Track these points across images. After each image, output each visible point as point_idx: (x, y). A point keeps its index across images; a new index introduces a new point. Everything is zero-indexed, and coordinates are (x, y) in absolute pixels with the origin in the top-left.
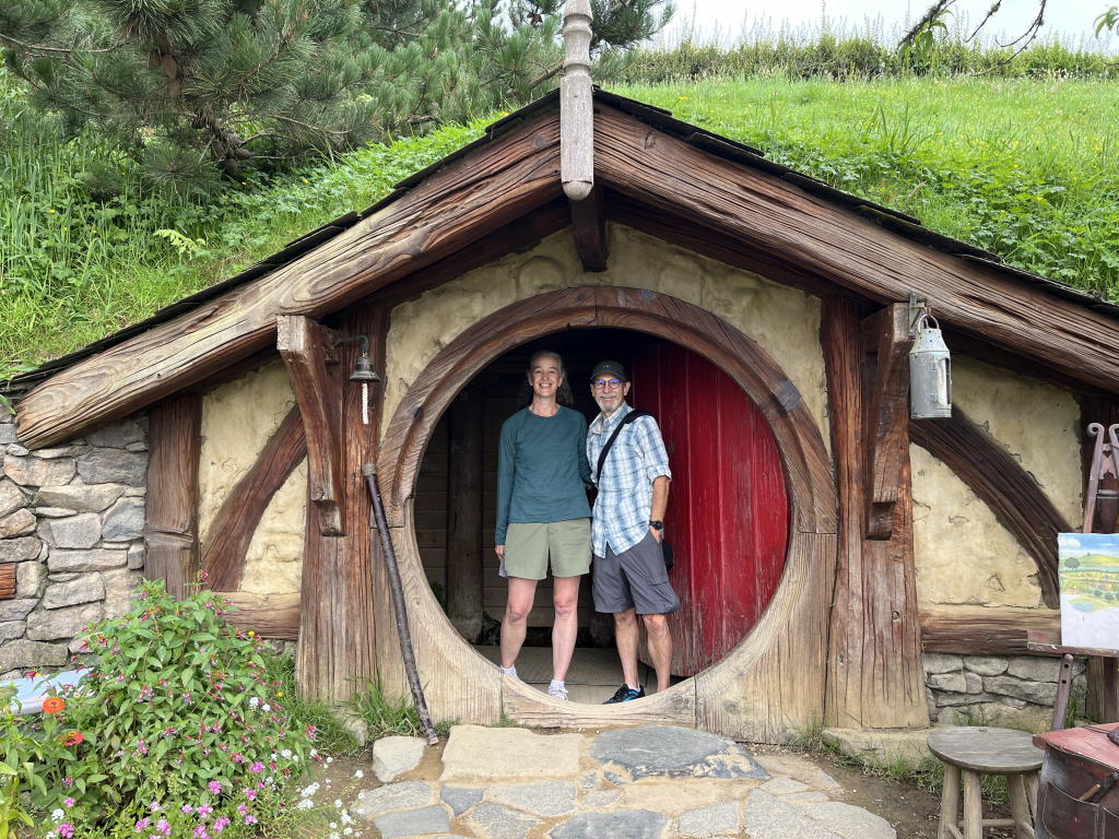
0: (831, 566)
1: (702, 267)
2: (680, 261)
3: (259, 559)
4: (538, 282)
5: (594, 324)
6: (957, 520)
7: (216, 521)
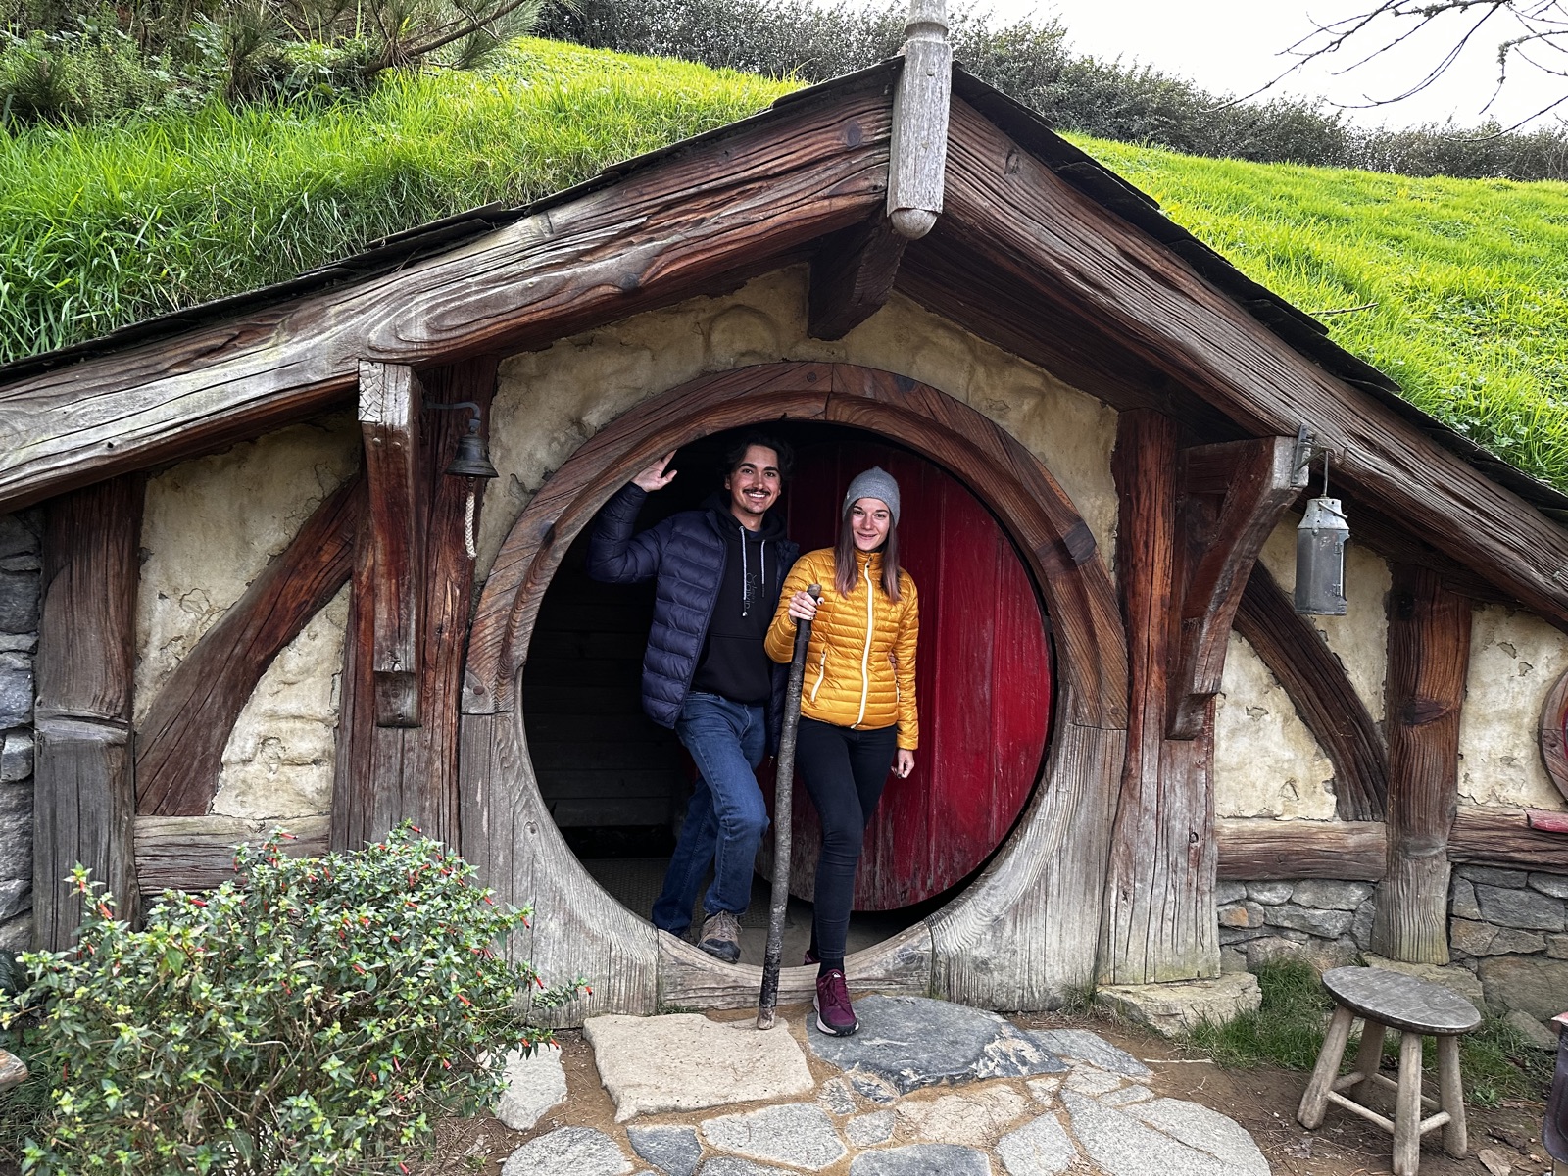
0: (1118, 773)
1: (972, 350)
2: (943, 339)
3: (246, 762)
4: (740, 346)
5: (821, 417)
6: (1255, 711)
7: (166, 696)
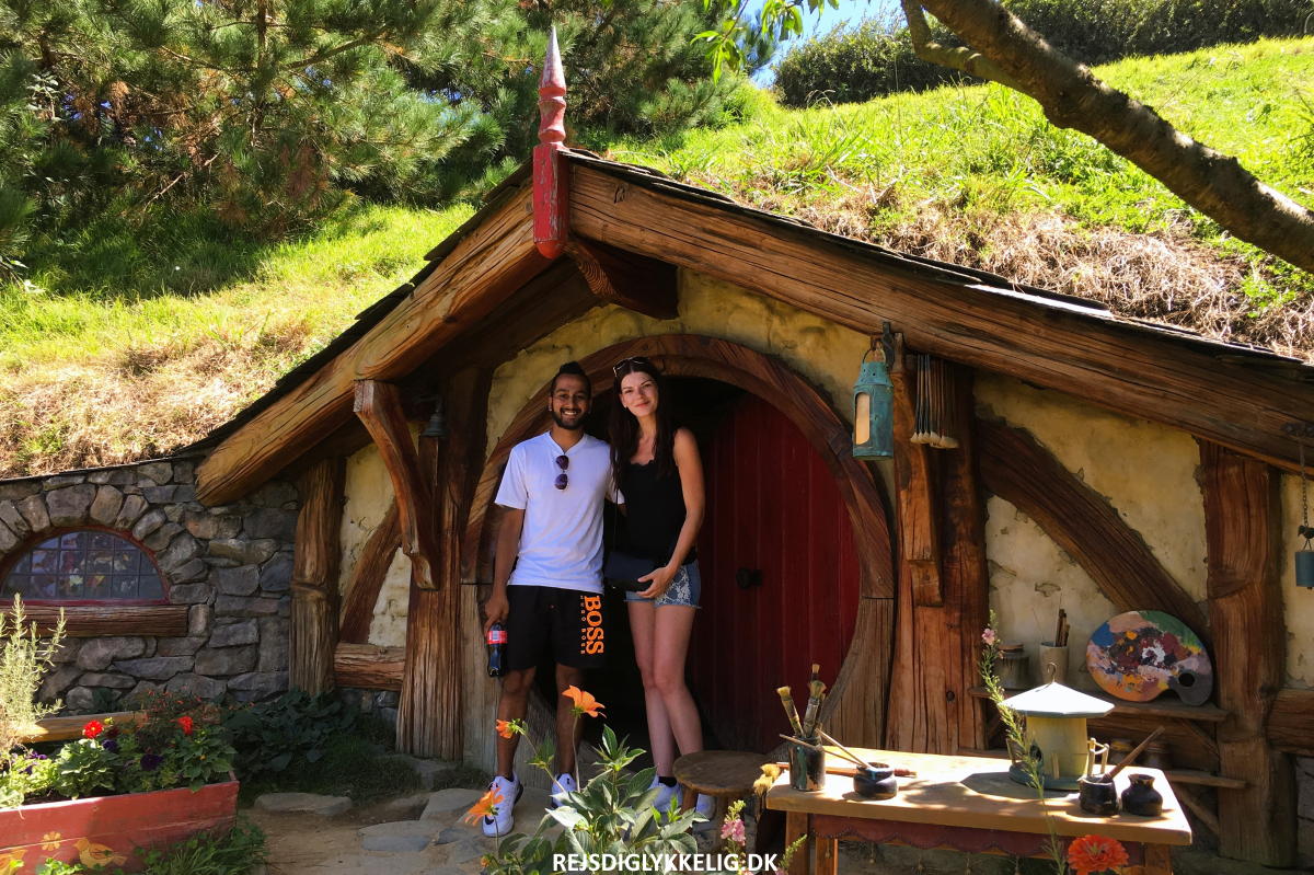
0: (887, 635)
1: (769, 307)
2: (747, 303)
3: (383, 614)
6: (1046, 588)
